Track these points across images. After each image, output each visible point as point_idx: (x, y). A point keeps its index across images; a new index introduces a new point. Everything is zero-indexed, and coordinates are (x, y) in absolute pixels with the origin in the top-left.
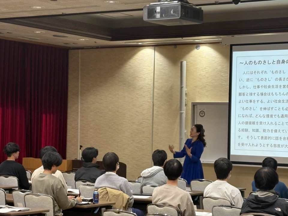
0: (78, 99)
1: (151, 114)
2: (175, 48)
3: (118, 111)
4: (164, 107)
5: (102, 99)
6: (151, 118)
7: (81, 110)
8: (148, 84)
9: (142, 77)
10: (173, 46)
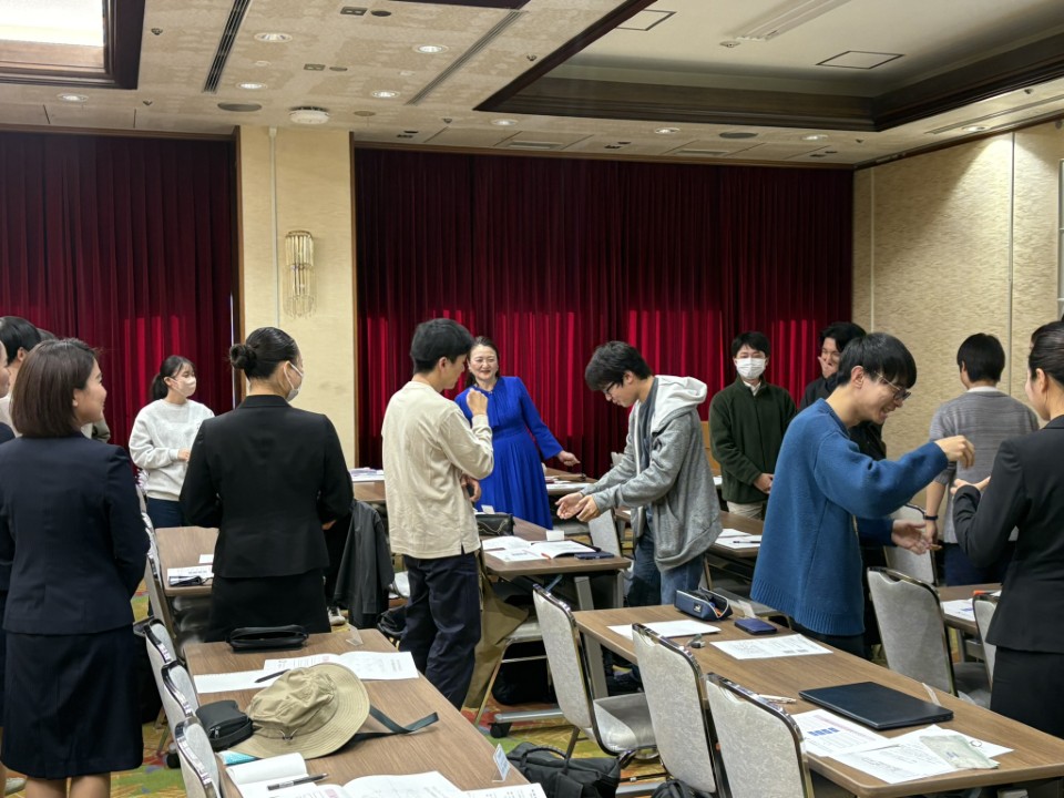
0: (869, 284)
1: (1007, 309)
2: (1059, 126)
3: (941, 307)
4: (1033, 290)
5: (911, 282)
6: (1006, 322)
7: (876, 309)
8: (1000, 233)
9: (987, 217)
10: (1053, 124)
